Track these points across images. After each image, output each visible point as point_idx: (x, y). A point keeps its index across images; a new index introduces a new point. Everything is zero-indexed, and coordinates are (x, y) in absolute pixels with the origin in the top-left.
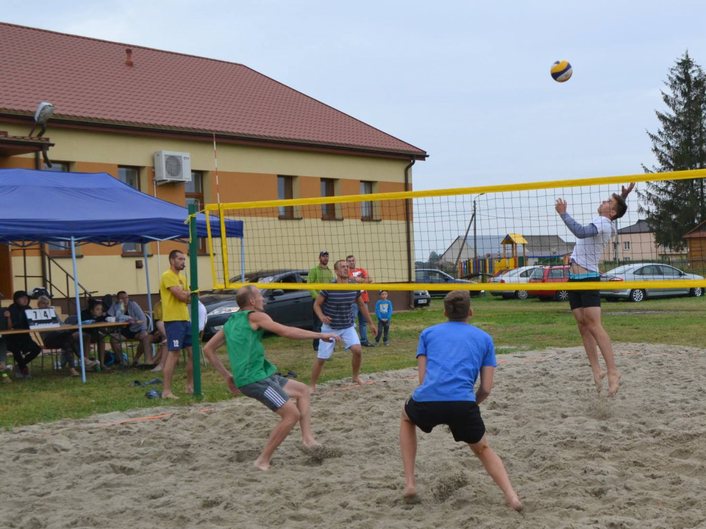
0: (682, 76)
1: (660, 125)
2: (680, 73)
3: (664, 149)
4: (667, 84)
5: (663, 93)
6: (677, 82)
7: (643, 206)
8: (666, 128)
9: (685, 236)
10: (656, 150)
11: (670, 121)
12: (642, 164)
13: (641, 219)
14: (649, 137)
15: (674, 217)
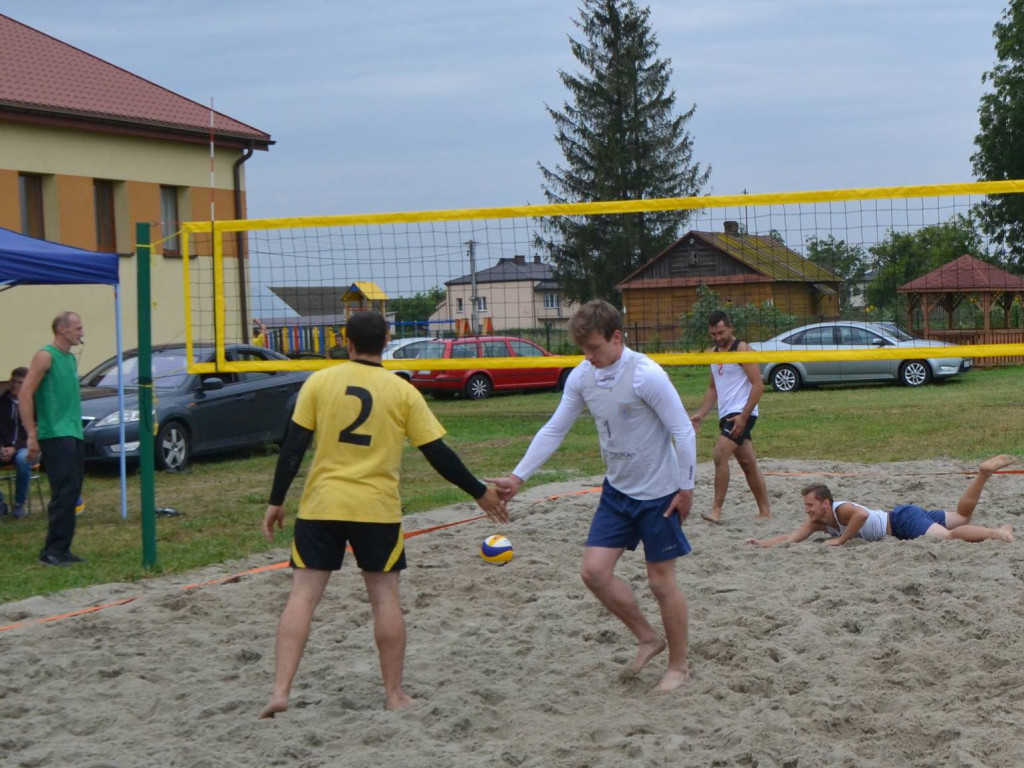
0: (605, 13)
1: (570, 97)
2: (602, 7)
3: (577, 137)
4: (578, 25)
5: (572, 41)
6: (596, 20)
7: (540, 233)
8: (580, 101)
9: (620, 287)
10: (563, 138)
11: (586, 89)
12: (539, 163)
13: (506, 256)
14: (550, 116)
15: (596, 253)
